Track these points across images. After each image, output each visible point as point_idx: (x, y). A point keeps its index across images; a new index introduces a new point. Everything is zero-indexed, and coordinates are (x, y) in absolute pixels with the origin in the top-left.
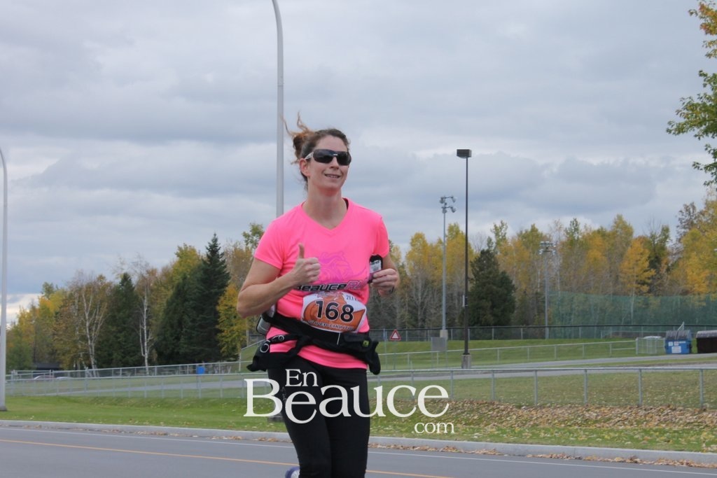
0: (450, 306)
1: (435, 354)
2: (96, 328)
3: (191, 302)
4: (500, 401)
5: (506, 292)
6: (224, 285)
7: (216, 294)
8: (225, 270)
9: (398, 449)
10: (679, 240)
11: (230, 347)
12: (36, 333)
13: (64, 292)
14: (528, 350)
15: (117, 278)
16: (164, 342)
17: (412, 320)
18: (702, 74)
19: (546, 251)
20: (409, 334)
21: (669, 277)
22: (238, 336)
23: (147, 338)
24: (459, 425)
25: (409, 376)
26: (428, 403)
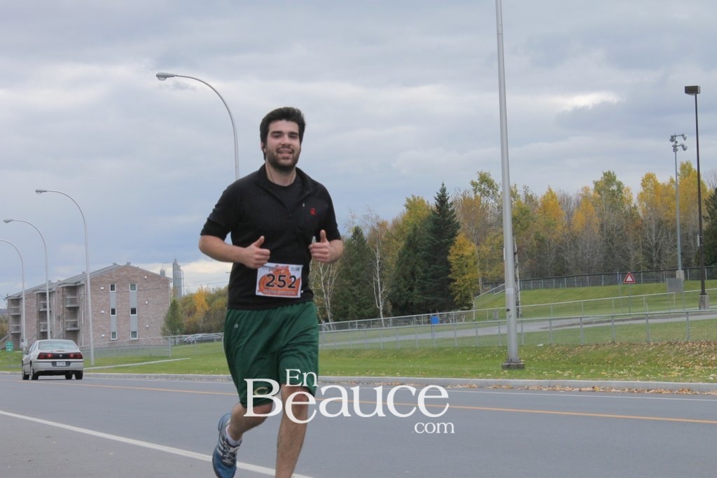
0: (686, 246)
1: (671, 295)
2: (331, 282)
3: (423, 253)
6: (454, 235)
7: (447, 243)
8: (455, 219)
9: (633, 392)
11: (463, 295)
15: (349, 232)
16: (398, 294)
17: (647, 261)
20: (644, 276)
22: (471, 285)
23: (381, 290)
24: (697, 367)
25: (644, 318)
26: (664, 345)
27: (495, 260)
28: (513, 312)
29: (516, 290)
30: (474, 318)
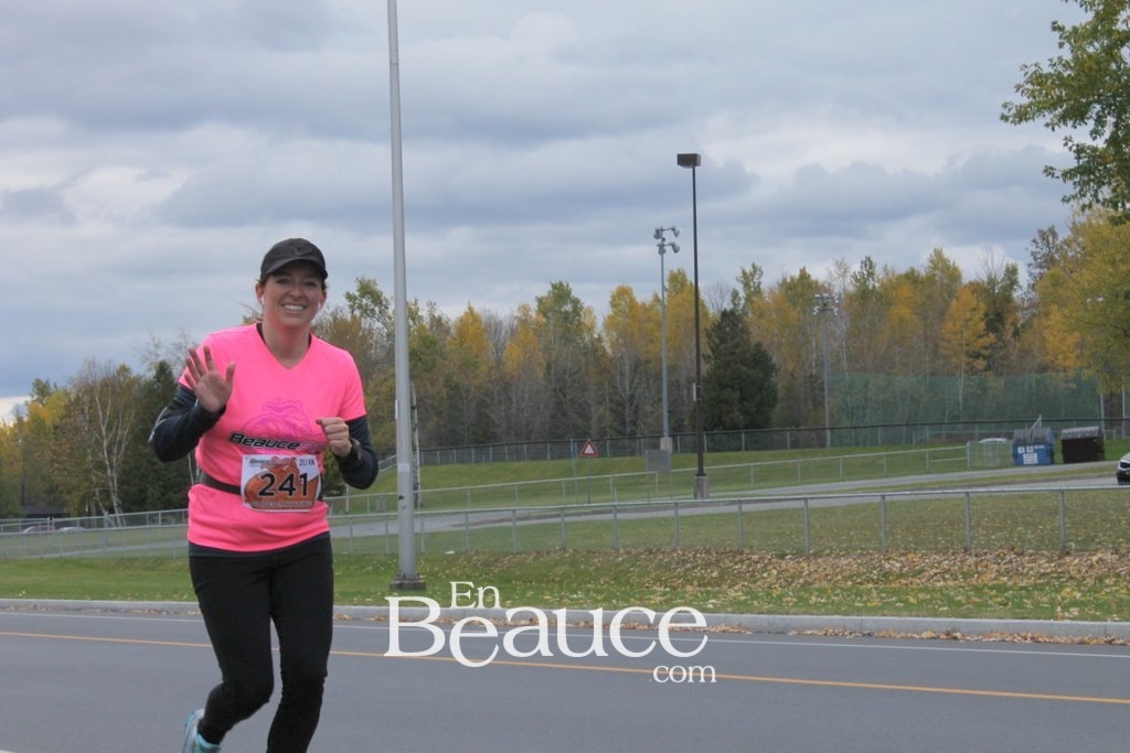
0: (676, 400)
1: (653, 476)
2: (119, 449)
4: (751, 548)
5: (762, 375)
10: (1033, 287)
11: (331, 472)
12: (24, 460)
13: (67, 394)
14: (799, 466)
15: (149, 370)
17: (615, 423)
18: (1056, 27)
19: (824, 308)
20: (612, 446)
21: (1017, 344)
24: (689, 588)
25: (610, 512)
26: (642, 554)
27: (383, 418)
28: (407, 502)
29: (414, 465)
30: (347, 510)
